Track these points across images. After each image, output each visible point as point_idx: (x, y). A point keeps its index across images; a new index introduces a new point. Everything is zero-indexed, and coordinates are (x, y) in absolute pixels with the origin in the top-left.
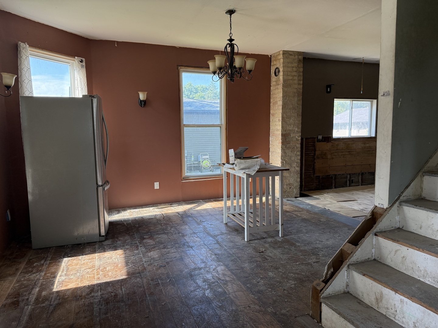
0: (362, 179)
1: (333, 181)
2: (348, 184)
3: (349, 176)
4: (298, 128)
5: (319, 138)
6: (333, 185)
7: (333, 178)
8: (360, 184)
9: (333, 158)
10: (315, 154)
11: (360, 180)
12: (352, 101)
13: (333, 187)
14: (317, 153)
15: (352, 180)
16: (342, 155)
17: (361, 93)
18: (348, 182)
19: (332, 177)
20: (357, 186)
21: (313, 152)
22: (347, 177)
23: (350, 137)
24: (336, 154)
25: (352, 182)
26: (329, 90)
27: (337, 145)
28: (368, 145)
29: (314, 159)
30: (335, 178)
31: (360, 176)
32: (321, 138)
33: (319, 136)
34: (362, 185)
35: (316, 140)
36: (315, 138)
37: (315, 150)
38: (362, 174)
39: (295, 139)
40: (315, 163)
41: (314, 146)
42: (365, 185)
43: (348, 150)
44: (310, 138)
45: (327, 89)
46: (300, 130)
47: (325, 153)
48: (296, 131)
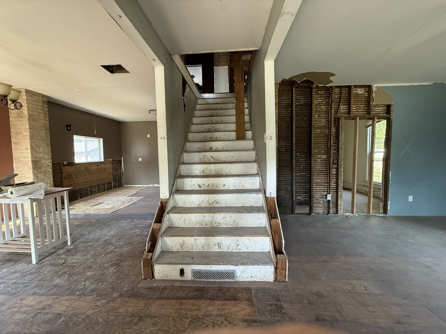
0: (98, 189)
1: (79, 194)
2: (89, 194)
3: (89, 188)
4: (48, 156)
5: (64, 163)
6: (79, 196)
7: (79, 191)
8: (97, 193)
9: (77, 178)
10: (62, 175)
11: (97, 190)
12: (86, 138)
13: (79, 198)
14: (64, 174)
15: (92, 191)
16: (83, 174)
17: (95, 133)
18: (89, 192)
19: (77, 191)
20: (95, 194)
21: (60, 174)
22: (88, 189)
23: (87, 162)
24: (79, 174)
25: (92, 192)
26: (69, 129)
27: (79, 168)
28: (100, 167)
29: (62, 180)
30: (80, 191)
31: (97, 187)
32: (66, 163)
33: (64, 162)
34: (98, 193)
35: (62, 165)
36: (60, 163)
37: (62, 173)
38: (98, 185)
39: (46, 165)
40: (63, 182)
41: (61, 169)
42: (100, 192)
43: (87, 171)
44: (56, 164)
45: (68, 128)
46: (50, 157)
47: (71, 174)
48: (46, 158)
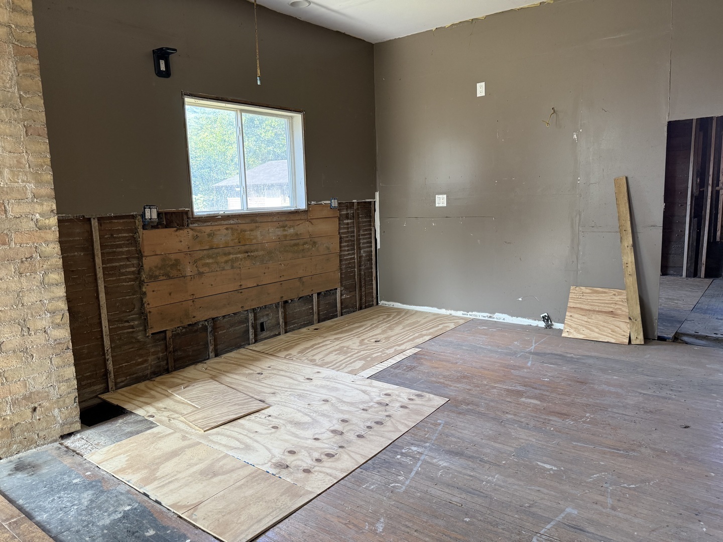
0: (285, 318)
1: (210, 338)
2: (251, 336)
3: (251, 316)
4: (39, 182)
5: (148, 216)
6: (211, 348)
7: (209, 329)
8: (282, 331)
9: (201, 274)
10: (140, 267)
11: (281, 321)
12: (242, 111)
13: (212, 355)
14: (149, 263)
15: (262, 324)
16: (226, 262)
17: (259, 83)
18: (251, 331)
19: (205, 328)
20: (276, 335)
21: (135, 262)
22: (247, 319)
23: (245, 211)
24: (210, 261)
25: (262, 329)
26: (163, 68)
27: (209, 235)
29: (141, 283)
31: (281, 311)
32: (155, 216)
33: (147, 211)
34: (286, 332)
35: (139, 223)
36: (133, 217)
37: (140, 255)
38: (286, 302)
39: (31, 224)
40: (145, 293)
41: (134, 241)
42: (293, 330)
43: (243, 248)
44: (116, 217)
45: (158, 66)
47: (176, 260)
48: (29, 196)
